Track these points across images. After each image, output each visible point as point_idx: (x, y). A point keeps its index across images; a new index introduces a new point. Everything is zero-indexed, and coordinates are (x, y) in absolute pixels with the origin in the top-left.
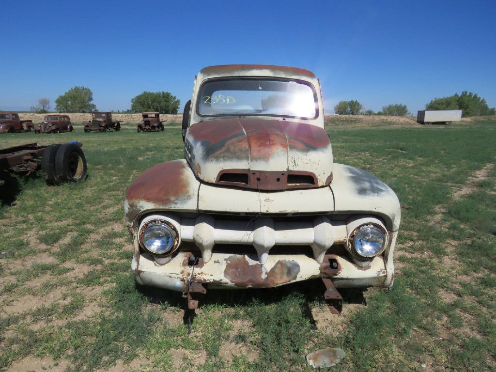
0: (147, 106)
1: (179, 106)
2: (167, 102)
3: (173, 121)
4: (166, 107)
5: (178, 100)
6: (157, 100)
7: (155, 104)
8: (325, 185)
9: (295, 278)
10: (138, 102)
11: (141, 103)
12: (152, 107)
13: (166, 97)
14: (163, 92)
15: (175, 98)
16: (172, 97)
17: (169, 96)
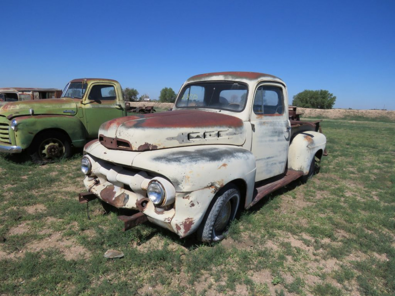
0: (305, 102)
1: (334, 102)
2: (323, 98)
3: (321, 115)
4: (322, 103)
5: (334, 97)
6: (314, 97)
7: (313, 100)
8: (137, 150)
9: (125, 205)
10: (299, 98)
11: (300, 99)
12: (309, 102)
13: (324, 94)
14: (321, 91)
15: (331, 95)
16: (329, 94)
17: (327, 93)
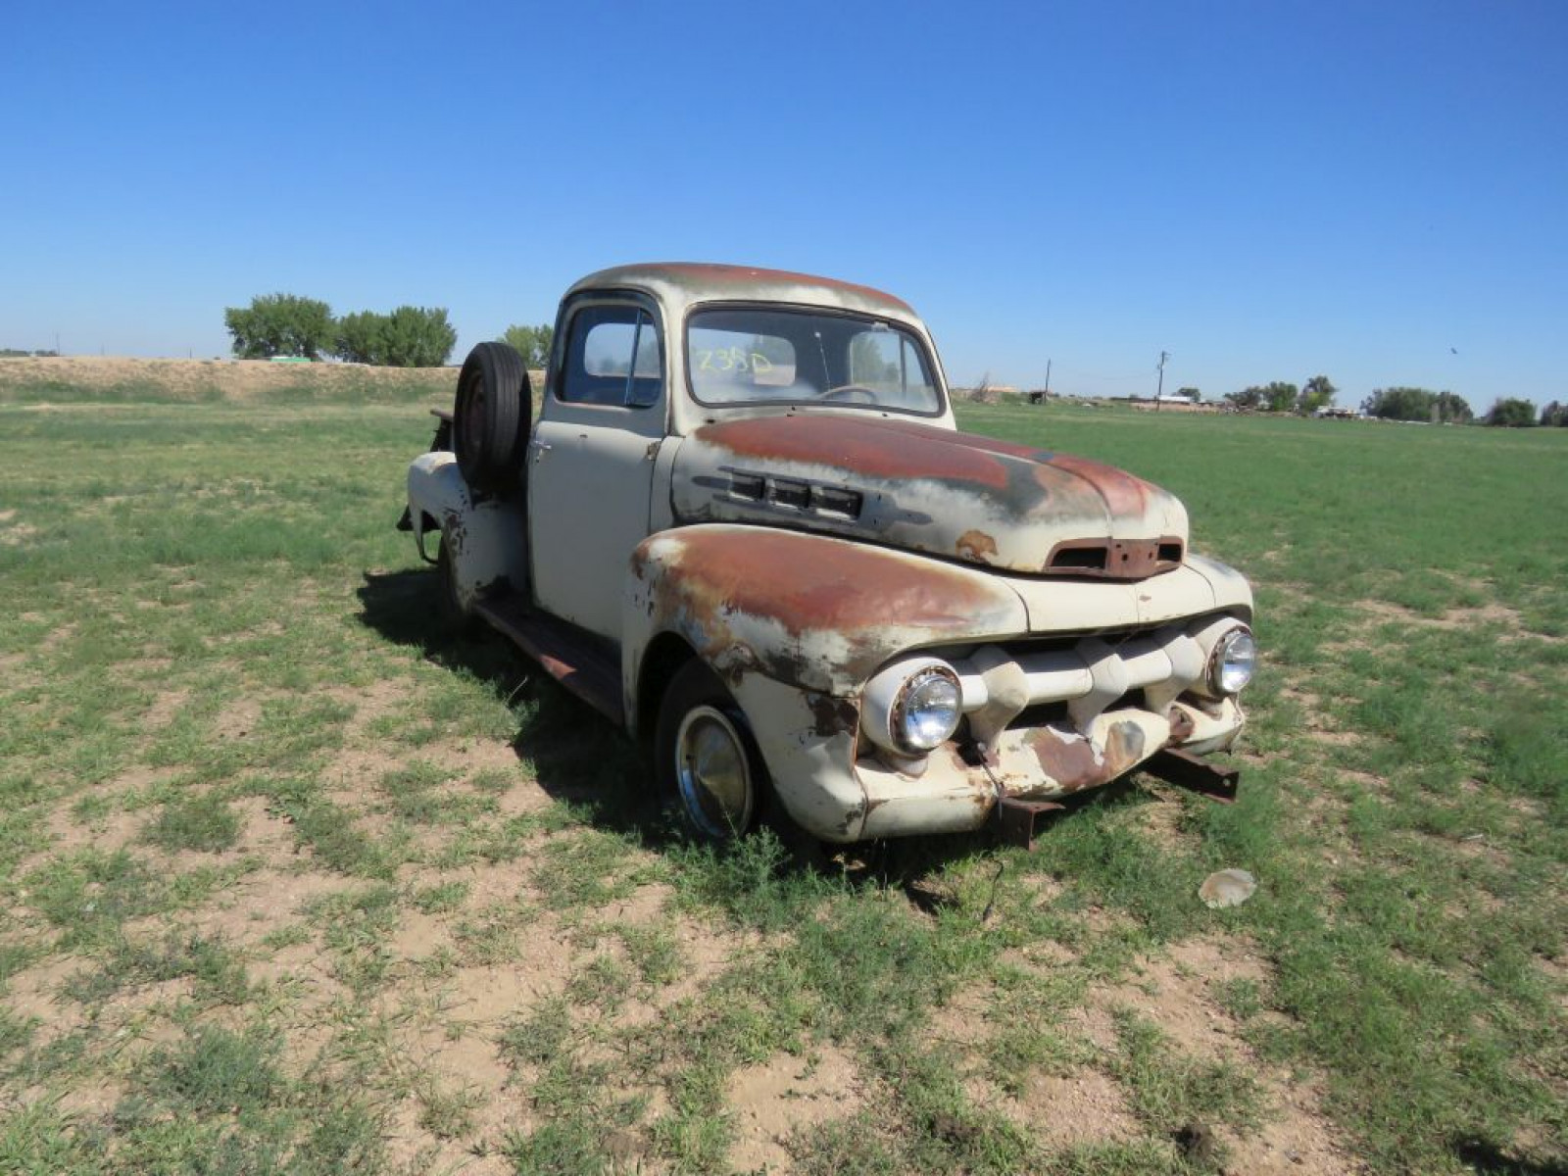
9: (1140, 754)
